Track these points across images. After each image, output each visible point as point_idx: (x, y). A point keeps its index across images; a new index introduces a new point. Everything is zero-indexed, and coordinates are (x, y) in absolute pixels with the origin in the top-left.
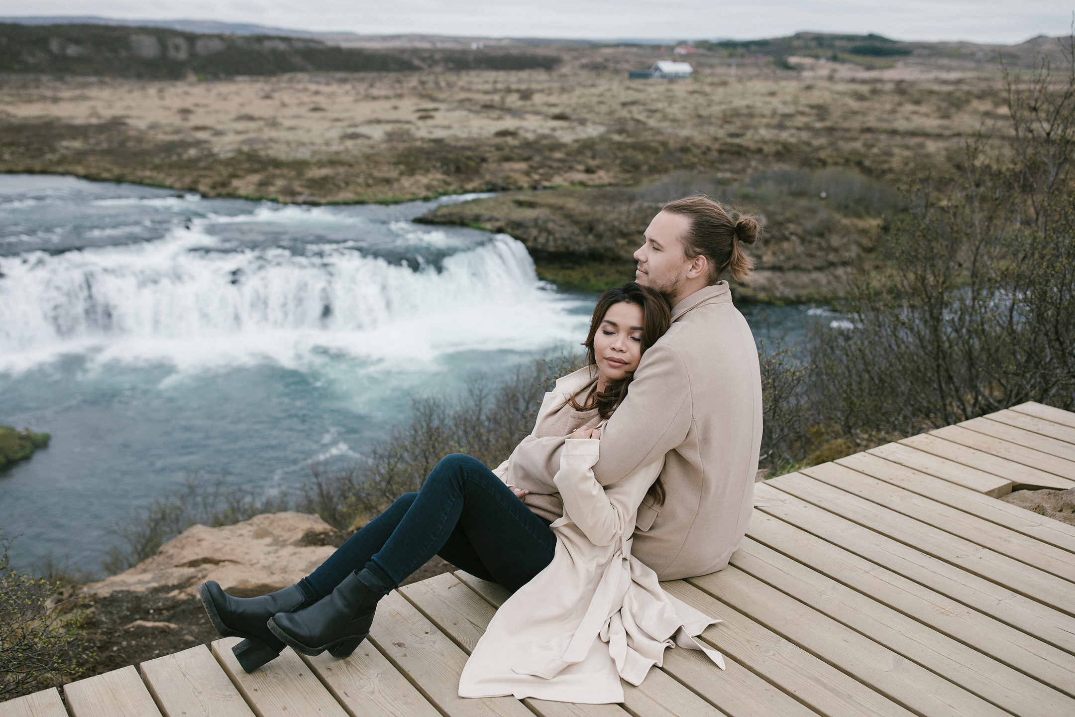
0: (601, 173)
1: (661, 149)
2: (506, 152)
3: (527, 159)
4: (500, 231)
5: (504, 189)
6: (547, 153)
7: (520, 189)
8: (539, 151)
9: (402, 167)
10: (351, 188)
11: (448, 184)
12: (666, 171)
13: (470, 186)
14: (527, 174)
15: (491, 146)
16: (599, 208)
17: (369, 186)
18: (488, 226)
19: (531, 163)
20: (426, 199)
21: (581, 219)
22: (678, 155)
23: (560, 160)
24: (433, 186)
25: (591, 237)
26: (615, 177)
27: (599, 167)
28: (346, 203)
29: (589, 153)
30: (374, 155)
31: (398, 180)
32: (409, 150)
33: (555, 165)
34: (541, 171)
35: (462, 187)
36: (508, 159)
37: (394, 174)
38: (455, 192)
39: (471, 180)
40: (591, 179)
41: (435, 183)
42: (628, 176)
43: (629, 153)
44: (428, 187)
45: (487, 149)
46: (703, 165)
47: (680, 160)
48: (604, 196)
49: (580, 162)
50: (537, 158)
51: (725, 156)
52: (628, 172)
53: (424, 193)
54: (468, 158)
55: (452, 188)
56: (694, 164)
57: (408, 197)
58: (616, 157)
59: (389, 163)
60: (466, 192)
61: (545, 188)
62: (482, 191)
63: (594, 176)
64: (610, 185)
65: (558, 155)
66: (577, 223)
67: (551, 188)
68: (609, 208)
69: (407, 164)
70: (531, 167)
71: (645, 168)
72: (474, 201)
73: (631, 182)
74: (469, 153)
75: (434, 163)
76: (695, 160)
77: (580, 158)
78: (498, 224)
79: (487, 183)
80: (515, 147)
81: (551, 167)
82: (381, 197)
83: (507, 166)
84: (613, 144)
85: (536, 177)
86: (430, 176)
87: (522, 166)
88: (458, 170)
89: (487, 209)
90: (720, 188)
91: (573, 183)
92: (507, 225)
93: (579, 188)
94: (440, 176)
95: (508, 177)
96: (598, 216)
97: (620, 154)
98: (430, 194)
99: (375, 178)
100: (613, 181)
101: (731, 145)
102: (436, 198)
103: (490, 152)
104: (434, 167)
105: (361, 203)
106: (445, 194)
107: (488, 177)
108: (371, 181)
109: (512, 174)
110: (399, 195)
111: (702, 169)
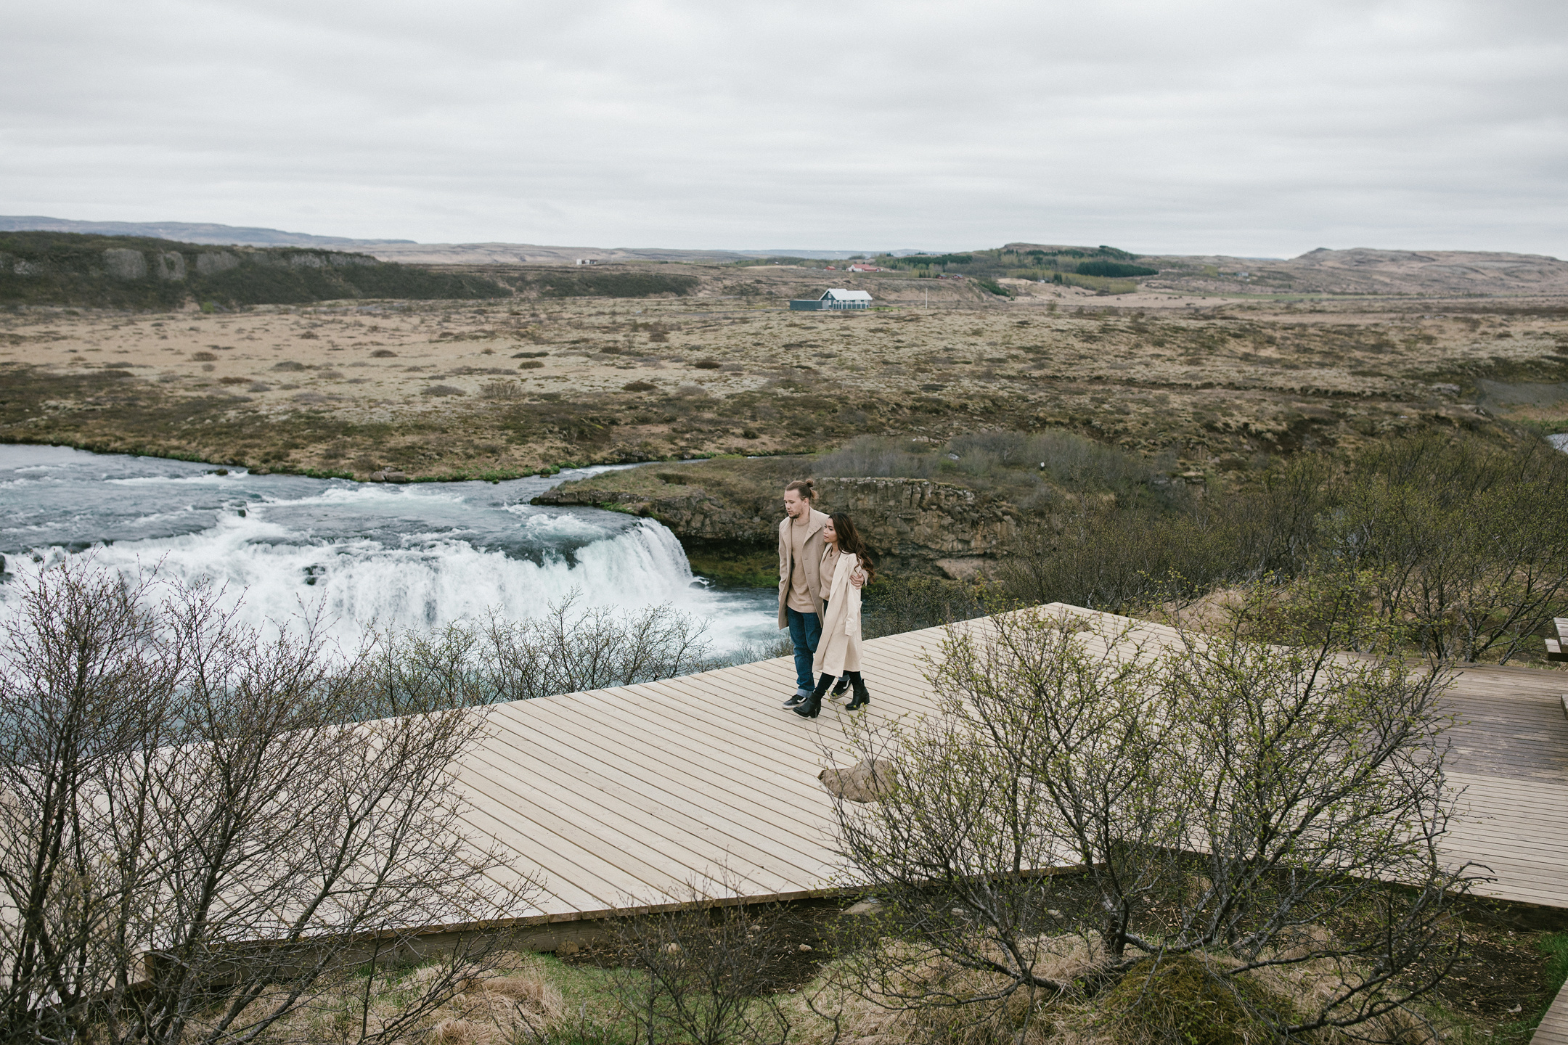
0: (765, 438)
1: (839, 407)
2: (641, 411)
3: (668, 421)
4: (644, 513)
5: (641, 460)
6: (694, 413)
7: (662, 459)
8: (684, 410)
9: (510, 432)
10: (444, 460)
11: (571, 454)
12: (847, 435)
13: (598, 456)
14: (671, 440)
15: (621, 404)
16: (764, 483)
17: (469, 457)
18: (629, 507)
19: (674, 425)
20: (544, 474)
21: (744, 497)
22: (861, 413)
23: (710, 421)
24: (552, 456)
25: (757, 520)
26: (782, 442)
27: (761, 430)
28: (441, 480)
29: (749, 414)
30: (471, 417)
31: (506, 450)
32: (518, 409)
33: (706, 428)
34: (688, 436)
35: (588, 457)
36: (645, 421)
37: (501, 442)
38: (579, 465)
39: (600, 449)
40: (751, 446)
41: (553, 452)
42: (798, 441)
43: (798, 411)
44: (545, 458)
45: (617, 407)
46: (891, 426)
47: (863, 420)
48: (772, 469)
49: (736, 424)
50: (682, 419)
51: (919, 415)
52: (799, 435)
53: (541, 466)
54: (592, 420)
55: (575, 458)
56: (883, 424)
57: (521, 470)
58: (782, 417)
59: (492, 427)
60: (593, 464)
61: (694, 457)
62: (614, 463)
63: (756, 442)
64: (776, 453)
65: (708, 415)
66: (739, 502)
67: (704, 457)
68: (779, 484)
69: (516, 429)
70: (674, 430)
71: (819, 430)
72: (607, 475)
73: (802, 449)
74: (595, 414)
75: (550, 426)
76: (884, 420)
77: (736, 419)
78: (641, 505)
79: (620, 452)
80: (652, 405)
81: (700, 431)
82: (486, 471)
83: (644, 429)
84: (779, 400)
85: (683, 444)
86: (547, 444)
87: (664, 429)
88: (582, 436)
89: (625, 486)
90: (916, 456)
91: (729, 451)
92: (653, 506)
93: (738, 457)
94: (559, 444)
95: (647, 444)
96: (766, 494)
97: (787, 414)
98: (548, 467)
99: (476, 447)
100: (780, 448)
101: (927, 400)
102: (557, 472)
103: (618, 411)
104: (551, 432)
105: (462, 479)
106: (567, 467)
107: (620, 444)
108: (471, 451)
109: (650, 440)
110: (509, 469)
111: (892, 431)
